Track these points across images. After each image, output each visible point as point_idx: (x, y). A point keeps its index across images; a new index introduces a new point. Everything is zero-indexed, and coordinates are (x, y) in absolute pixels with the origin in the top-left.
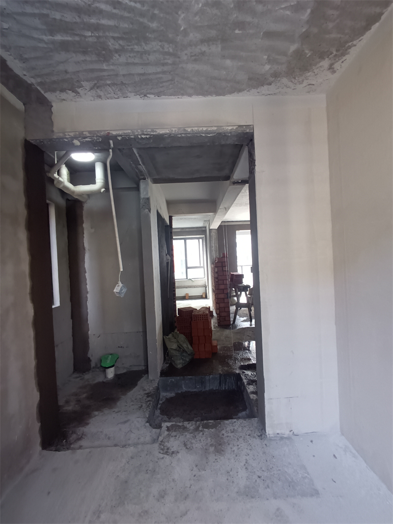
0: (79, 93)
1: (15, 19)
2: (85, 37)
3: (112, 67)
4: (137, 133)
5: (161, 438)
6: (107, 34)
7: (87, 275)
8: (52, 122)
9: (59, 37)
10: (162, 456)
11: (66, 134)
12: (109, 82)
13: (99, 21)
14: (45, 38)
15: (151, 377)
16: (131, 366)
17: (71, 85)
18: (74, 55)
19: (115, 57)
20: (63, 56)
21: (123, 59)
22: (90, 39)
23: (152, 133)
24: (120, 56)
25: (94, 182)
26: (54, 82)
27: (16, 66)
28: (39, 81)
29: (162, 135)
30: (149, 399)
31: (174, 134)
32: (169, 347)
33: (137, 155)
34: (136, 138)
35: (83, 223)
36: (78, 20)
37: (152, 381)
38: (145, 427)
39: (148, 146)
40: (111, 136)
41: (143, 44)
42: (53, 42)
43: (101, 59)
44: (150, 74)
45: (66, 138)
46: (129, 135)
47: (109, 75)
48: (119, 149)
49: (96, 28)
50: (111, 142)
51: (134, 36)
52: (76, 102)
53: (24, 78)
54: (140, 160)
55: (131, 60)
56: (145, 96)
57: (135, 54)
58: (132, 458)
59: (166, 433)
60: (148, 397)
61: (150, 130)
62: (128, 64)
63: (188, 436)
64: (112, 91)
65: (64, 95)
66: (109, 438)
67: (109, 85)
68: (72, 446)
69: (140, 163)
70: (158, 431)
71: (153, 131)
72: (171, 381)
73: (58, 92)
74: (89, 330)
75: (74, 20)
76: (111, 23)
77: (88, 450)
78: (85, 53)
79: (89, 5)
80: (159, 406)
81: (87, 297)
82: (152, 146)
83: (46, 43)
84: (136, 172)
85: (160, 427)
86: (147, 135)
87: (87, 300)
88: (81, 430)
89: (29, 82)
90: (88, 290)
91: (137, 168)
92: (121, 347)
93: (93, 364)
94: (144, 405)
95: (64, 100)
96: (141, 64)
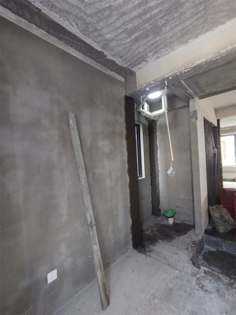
0: (147, 61)
1: (115, 39)
2: (146, 28)
3: (162, 36)
4: (181, 70)
5: (198, 276)
6: (157, 18)
7: (158, 162)
8: (136, 82)
9: (133, 37)
10: (198, 288)
11: (142, 86)
12: (162, 46)
13: (151, 14)
14: (128, 41)
15: (197, 231)
16: (184, 220)
17: (143, 59)
18: (142, 41)
19: (164, 29)
20: (137, 45)
21: (168, 27)
22: (148, 28)
23: (192, 66)
24: (166, 27)
25: (161, 108)
26: (135, 61)
27: (119, 62)
28: (129, 64)
29: (200, 64)
30: (194, 245)
31: (210, 60)
32: (212, 215)
33: (185, 84)
34: (181, 74)
35: (157, 133)
36: (141, 21)
37: (197, 234)
38: (189, 263)
39: (191, 76)
40: (166, 78)
41: (180, 9)
42: (131, 41)
43: (156, 35)
44: (187, 27)
45: (142, 89)
46: (176, 74)
47: (161, 42)
48: (172, 85)
49: (150, 19)
50: (166, 82)
51: (173, 9)
52: (146, 66)
53: (123, 66)
54: (187, 87)
55: (173, 26)
56: (186, 43)
57: (175, 20)
58: (177, 278)
59: (203, 274)
60: (193, 244)
61: (191, 64)
62: (172, 29)
63: (221, 285)
64: (164, 50)
65: (140, 66)
66: (165, 259)
67: (162, 48)
68: (146, 253)
69: (188, 88)
70: (197, 270)
71: (192, 64)
72: (213, 240)
73: (138, 65)
74: (160, 193)
75: (139, 22)
76: (158, 10)
77: (153, 260)
78: (147, 37)
79: (145, 9)
80: (202, 253)
81: (159, 174)
82: (193, 75)
83: (129, 43)
84: (186, 95)
85: (199, 267)
86: (188, 69)
87: (159, 176)
88: (152, 247)
89: (125, 67)
90: (159, 171)
91: (186, 92)
92: (178, 207)
93: (162, 213)
94: (190, 248)
95: (141, 68)
96: (181, 23)
